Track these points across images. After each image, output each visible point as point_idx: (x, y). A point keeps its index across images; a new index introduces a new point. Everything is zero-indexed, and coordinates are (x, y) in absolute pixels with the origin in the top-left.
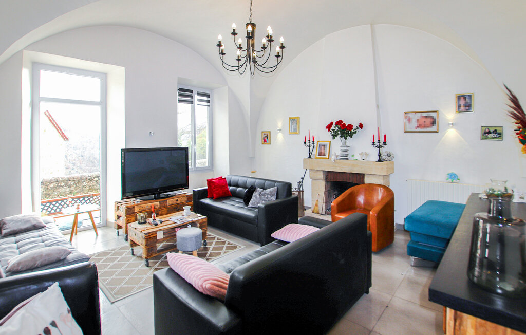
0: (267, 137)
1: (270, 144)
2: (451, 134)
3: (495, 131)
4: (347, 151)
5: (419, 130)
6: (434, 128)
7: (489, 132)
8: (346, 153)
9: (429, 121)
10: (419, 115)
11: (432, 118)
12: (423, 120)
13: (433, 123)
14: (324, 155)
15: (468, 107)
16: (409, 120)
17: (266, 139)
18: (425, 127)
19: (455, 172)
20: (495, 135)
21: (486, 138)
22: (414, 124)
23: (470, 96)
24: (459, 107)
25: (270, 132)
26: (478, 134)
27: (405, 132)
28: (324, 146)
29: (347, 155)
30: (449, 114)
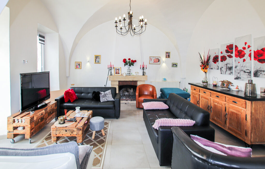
0: (79, 65)
1: (81, 69)
2: (164, 65)
3: (176, 65)
4: (130, 71)
5: (154, 63)
6: (159, 63)
7: (174, 65)
8: (129, 72)
9: (157, 60)
10: (154, 58)
11: (159, 59)
12: (156, 60)
13: (159, 61)
14: (119, 73)
15: (169, 56)
16: (151, 59)
17: (78, 65)
18: (156, 62)
19: (165, 78)
20: (176, 66)
21: (173, 67)
22: (153, 61)
23: (169, 53)
24: (166, 56)
25: (81, 62)
26: (171, 65)
27: (150, 64)
28: (118, 69)
29: (130, 73)
30: (163, 58)
